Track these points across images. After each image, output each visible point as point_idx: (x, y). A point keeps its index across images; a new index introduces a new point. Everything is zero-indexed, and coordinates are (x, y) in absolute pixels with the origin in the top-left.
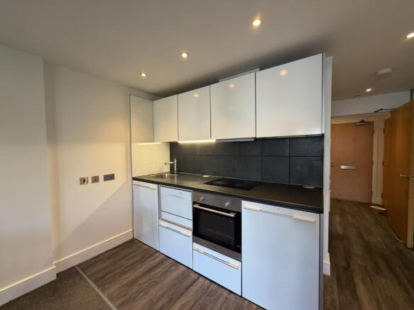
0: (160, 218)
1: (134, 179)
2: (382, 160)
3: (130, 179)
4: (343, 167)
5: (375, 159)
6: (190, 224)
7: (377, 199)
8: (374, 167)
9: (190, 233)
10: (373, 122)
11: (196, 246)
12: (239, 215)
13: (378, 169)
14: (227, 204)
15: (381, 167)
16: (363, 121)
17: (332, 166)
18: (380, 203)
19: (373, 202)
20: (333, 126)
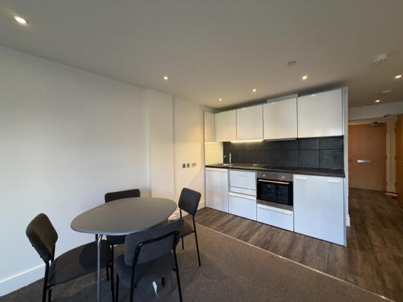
0: (229, 190)
1: (206, 166)
2: (395, 155)
3: (204, 167)
4: (359, 161)
5: (388, 154)
6: (255, 193)
7: (391, 188)
8: (388, 161)
9: (255, 198)
10: (385, 123)
11: (259, 205)
12: (291, 184)
13: (391, 163)
14: (283, 177)
15: (394, 161)
16: (376, 123)
17: (349, 161)
18: (394, 190)
19: (387, 190)
20: (350, 127)
